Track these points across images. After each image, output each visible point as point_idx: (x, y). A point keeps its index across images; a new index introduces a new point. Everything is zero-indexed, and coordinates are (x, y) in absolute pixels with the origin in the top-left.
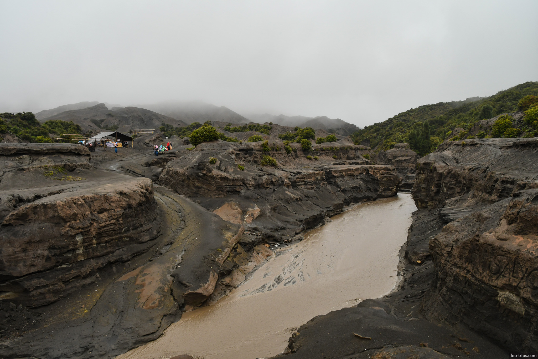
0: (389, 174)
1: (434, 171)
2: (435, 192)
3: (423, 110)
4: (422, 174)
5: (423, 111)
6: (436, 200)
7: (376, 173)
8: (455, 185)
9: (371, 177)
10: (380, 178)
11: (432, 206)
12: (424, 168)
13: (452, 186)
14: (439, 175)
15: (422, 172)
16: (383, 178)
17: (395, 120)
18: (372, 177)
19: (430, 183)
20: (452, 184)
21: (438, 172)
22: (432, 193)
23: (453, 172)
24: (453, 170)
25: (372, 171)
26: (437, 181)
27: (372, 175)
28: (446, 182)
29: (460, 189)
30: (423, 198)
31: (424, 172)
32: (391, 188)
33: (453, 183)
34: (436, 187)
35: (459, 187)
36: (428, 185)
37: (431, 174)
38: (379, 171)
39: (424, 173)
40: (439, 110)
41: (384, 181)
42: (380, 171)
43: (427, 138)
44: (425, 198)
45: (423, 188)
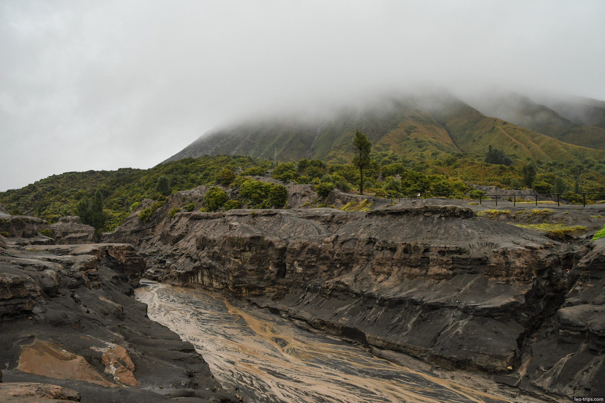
0: (133, 255)
1: (269, 246)
2: (275, 273)
3: (73, 177)
4: (248, 251)
5: (73, 179)
6: (279, 284)
7: (119, 255)
8: (316, 262)
9: (112, 260)
10: (125, 262)
11: (274, 292)
12: (251, 244)
13: (313, 264)
14: (278, 252)
15: (247, 249)
16: (127, 260)
17: (40, 187)
18: (115, 261)
19: (263, 262)
20: (313, 261)
21: (276, 247)
22: (273, 276)
23: (310, 247)
24: (308, 244)
25: (113, 252)
26: (278, 259)
27: (113, 258)
28: (302, 259)
29: (328, 267)
30: (254, 283)
31: (250, 248)
32: (137, 274)
33: (312, 259)
34: (276, 267)
35: (324, 264)
36: (259, 266)
37: (263, 251)
38: (122, 252)
39: (249, 251)
40: (91, 179)
41: (129, 265)
42: (124, 252)
43: (100, 209)
44: (258, 283)
45: (250, 270)
